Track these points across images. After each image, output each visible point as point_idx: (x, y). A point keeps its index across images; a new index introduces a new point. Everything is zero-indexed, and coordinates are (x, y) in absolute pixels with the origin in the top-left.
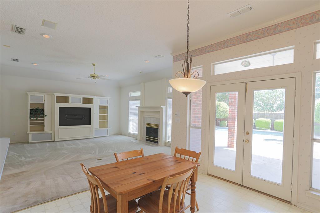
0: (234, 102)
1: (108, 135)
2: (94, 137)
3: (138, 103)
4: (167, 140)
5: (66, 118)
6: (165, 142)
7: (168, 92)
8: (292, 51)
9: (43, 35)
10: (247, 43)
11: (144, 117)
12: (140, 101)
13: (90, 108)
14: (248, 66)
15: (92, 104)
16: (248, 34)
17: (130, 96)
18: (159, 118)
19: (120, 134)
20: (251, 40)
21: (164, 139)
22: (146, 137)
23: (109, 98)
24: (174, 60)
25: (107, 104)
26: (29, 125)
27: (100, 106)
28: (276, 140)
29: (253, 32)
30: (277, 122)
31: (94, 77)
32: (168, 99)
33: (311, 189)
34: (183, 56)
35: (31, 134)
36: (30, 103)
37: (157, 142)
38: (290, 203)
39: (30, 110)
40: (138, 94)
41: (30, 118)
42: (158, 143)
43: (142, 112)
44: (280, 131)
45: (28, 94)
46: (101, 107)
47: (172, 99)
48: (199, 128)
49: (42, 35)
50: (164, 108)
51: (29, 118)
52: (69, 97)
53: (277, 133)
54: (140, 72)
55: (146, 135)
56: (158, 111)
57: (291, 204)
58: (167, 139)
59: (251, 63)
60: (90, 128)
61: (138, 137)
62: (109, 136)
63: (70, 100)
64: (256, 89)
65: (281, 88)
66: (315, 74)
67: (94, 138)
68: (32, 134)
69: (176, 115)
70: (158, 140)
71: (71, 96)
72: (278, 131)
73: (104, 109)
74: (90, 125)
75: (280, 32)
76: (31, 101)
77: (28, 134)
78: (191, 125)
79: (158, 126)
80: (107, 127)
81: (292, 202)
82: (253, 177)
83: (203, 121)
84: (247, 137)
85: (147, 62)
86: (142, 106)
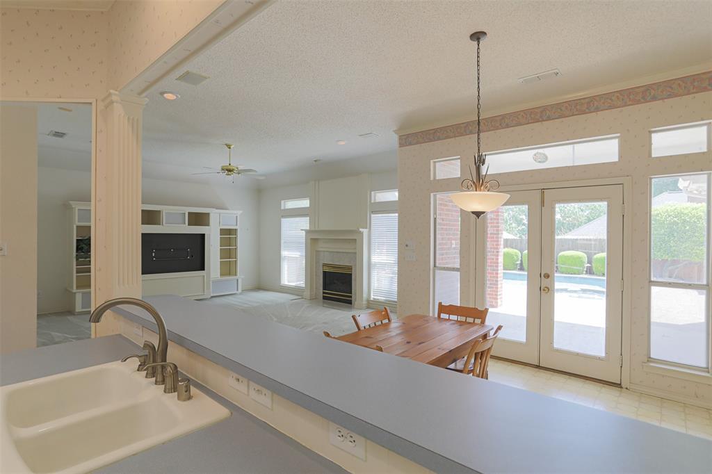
0: (495, 219)
1: (240, 291)
2: (212, 295)
3: (304, 223)
4: (372, 297)
5: (154, 257)
6: (368, 301)
7: (372, 201)
8: (616, 141)
9: (165, 95)
10: (544, 122)
11: (319, 251)
12: (308, 218)
13: (204, 235)
14: (544, 162)
15: (208, 225)
16: (544, 109)
17: (282, 208)
18: (355, 253)
19: (259, 288)
20: (549, 119)
21: (365, 296)
22: (324, 293)
23: (241, 212)
24: (400, 144)
25: (237, 225)
26: (75, 274)
27: (221, 229)
28: (566, 290)
29: (552, 106)
30: (563, 255)
31: (229, 170)
32: (372, 216)
33: (650, 359)
34: (419, 137)
35: (81, 294)
36: (77, 227)
37: (350, 302)
38: (619, 385)
39: (77, 240)
40: (305, 203)
41: (77, 260)
42: (351, 304)
43: (313, 240)
44: (569, 273)
45: (73, 206)
46: (223, 232)
47: (397, 215)
48: (454, 269)
49: (162, 93)
50: (365, 231)
51: (75, 260)
52: (160, 211)
53: (565, 277)
54: (315, 161)
55: (324, 289)
56: (351, 240)
57: (622, 387)
58: (372, 294)
59: (549, 157)
60: (204, 276)
61: (307, 294)
62: (240, 294)
63: (164, 218)
64: (559, 202)
65: (601, 200)
66: (651, 179)
67: (212, 297)
68: (83, 293)
69: (407, 246)
70: (351, 297)
71: (165, 210)
72: (566, 274)
73: (228, 235)
74: (204, 270)
75: (597, 110)
76: (79, 222)
77: (75, 293)
78: (437, 265)
79: (350, 268)
80: (236, 275)
81: (622, 384)
82: (558, 350)
83: (462, 257)
84: (545, 282)
85: (342, 143)
86: (313, 229)
